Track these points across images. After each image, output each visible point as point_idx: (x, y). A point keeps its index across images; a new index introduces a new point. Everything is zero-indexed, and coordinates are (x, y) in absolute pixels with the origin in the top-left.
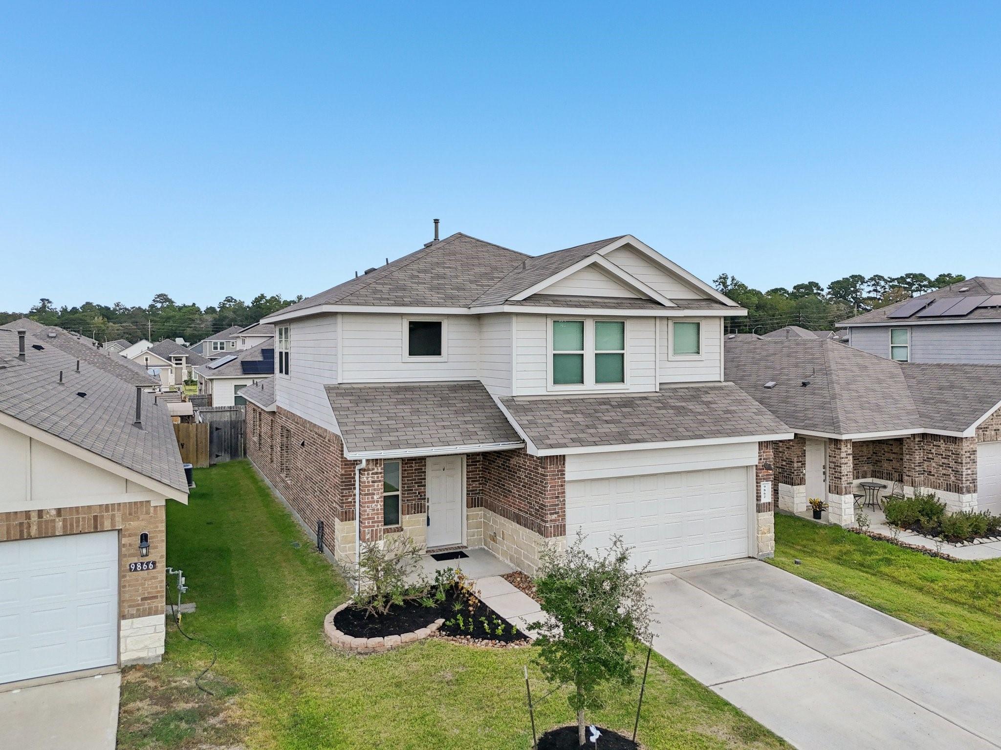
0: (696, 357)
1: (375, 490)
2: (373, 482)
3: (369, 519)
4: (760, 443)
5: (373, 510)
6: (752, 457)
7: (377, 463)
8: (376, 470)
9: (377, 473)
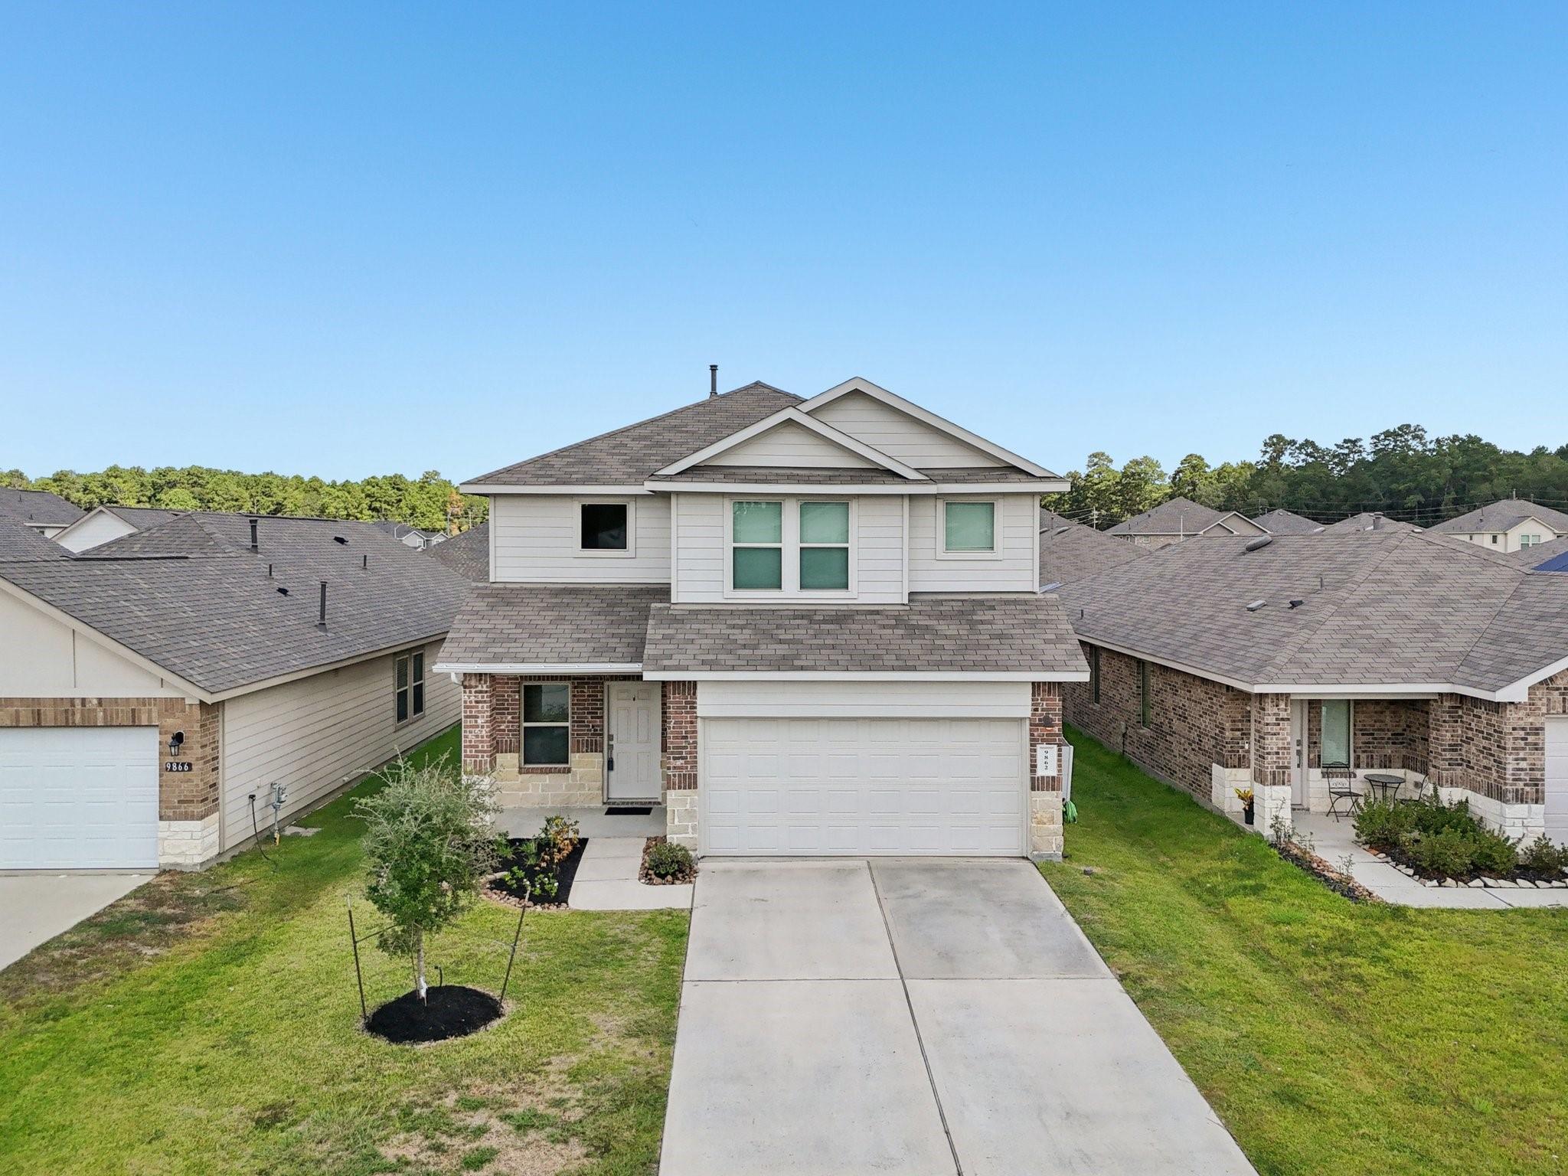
0: (988, 555)
1: (478, 712)
2: (477, 702)
3: (471, 746)
4: (1036, 686)
5: (477, 736)
6: (1022, 705)
7: (480, 680)
8: (480, 688)
9: (481, 692)
